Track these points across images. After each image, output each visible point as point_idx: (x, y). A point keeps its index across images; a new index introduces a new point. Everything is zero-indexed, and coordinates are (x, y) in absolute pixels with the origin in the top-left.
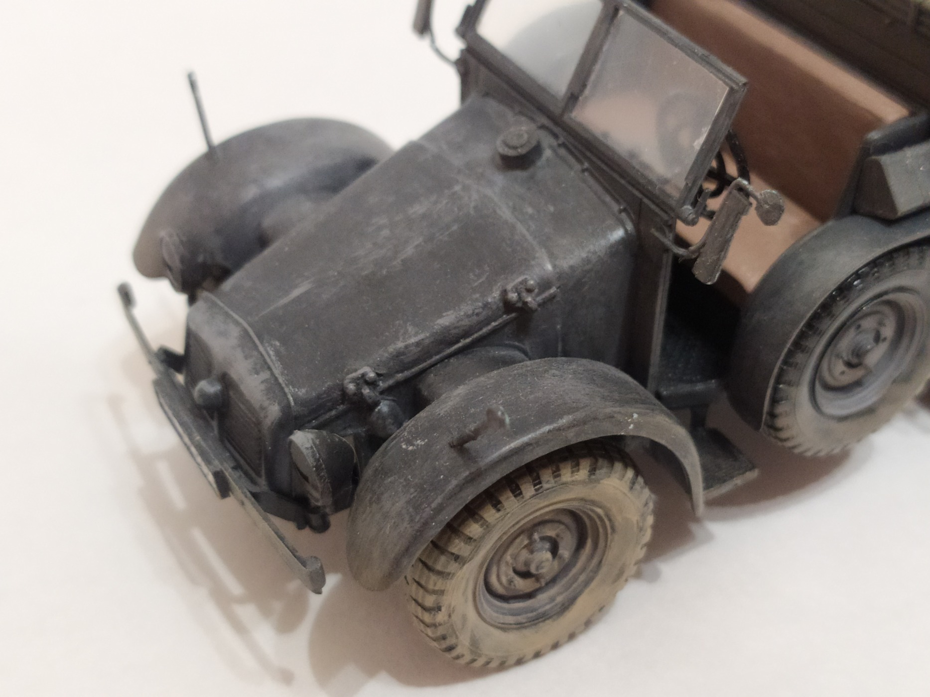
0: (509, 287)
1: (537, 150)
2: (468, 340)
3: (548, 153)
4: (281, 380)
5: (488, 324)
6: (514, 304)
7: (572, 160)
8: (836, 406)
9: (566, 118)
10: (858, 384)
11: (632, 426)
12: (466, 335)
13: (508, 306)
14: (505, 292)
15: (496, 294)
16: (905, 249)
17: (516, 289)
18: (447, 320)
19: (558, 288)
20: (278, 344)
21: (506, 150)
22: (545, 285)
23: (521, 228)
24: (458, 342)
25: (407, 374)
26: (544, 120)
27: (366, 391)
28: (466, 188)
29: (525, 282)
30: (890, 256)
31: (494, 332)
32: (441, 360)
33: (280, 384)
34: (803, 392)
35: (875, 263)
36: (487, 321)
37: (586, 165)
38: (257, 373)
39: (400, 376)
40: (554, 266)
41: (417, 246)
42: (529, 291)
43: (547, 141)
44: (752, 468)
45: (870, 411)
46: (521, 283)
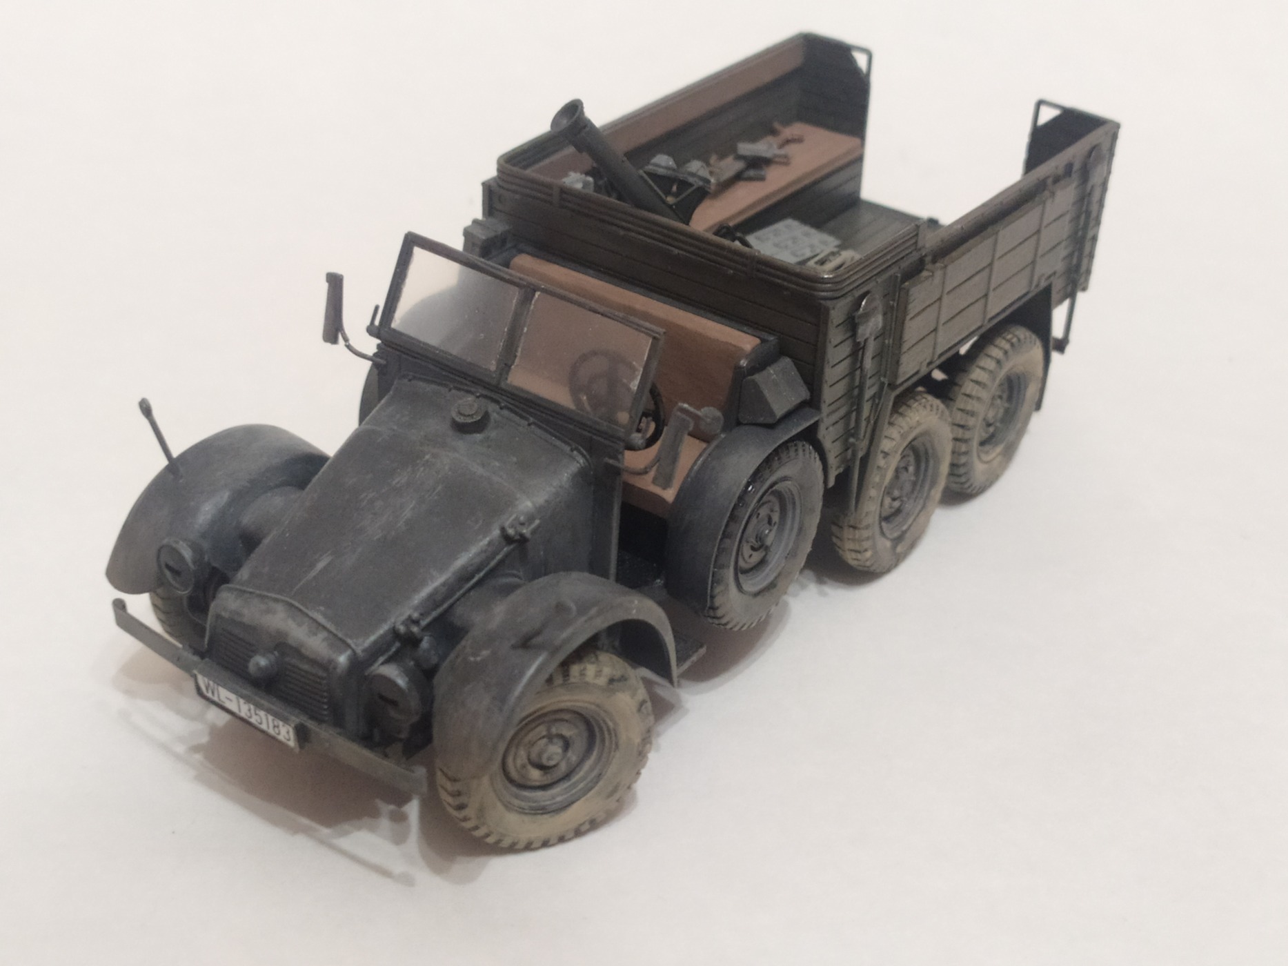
0: (507, 524)
1: (486, 416)
2: (482, 574)
3: (494, 416)
4: (340, 635)
5: (493, 558)
6: (513, 538)
7: (517, 419)
8: (751, 585)
9: (503, 385)
10: (762, 562)
11: (634, 611)
12: (478, 570)
13: (507, 539)
14: (503, 529)
15: (496, 532)
16: (784, 444)
17: (512, 526)
18: (462, 561)
19: (540, 519)
20: (322, 608)
21: (462, 418)
22: (531, 519)
23: (495, 479)
24: (472, 576)
25: (440, 610)
26: (481, 391)
27: (415, 629)
28: (434, 456)
29: (517, 519)
30: (776, 451)
31: (501, 562)
32: (464, 595)
33: (341, 639)
34: (730, 573)
35: (768, 461)
36: (495, 554)
37: (532, 419)
38: (315, 634)
39: (435, 614)
40: (533, 502)
41: (413, 509)
42: (522, 524)
43: (492, 408)
44: (701, 646)
45: (772, 586)
46: (514, 520)
